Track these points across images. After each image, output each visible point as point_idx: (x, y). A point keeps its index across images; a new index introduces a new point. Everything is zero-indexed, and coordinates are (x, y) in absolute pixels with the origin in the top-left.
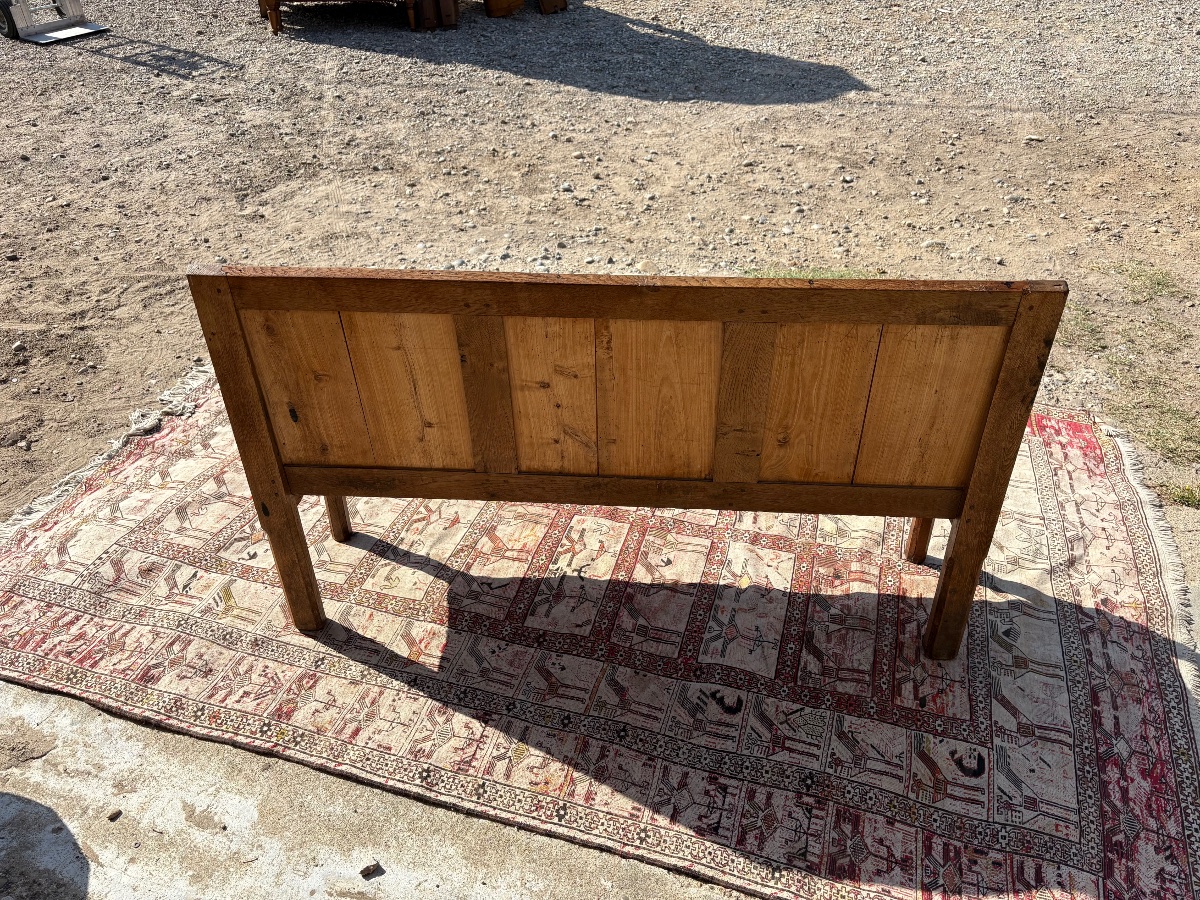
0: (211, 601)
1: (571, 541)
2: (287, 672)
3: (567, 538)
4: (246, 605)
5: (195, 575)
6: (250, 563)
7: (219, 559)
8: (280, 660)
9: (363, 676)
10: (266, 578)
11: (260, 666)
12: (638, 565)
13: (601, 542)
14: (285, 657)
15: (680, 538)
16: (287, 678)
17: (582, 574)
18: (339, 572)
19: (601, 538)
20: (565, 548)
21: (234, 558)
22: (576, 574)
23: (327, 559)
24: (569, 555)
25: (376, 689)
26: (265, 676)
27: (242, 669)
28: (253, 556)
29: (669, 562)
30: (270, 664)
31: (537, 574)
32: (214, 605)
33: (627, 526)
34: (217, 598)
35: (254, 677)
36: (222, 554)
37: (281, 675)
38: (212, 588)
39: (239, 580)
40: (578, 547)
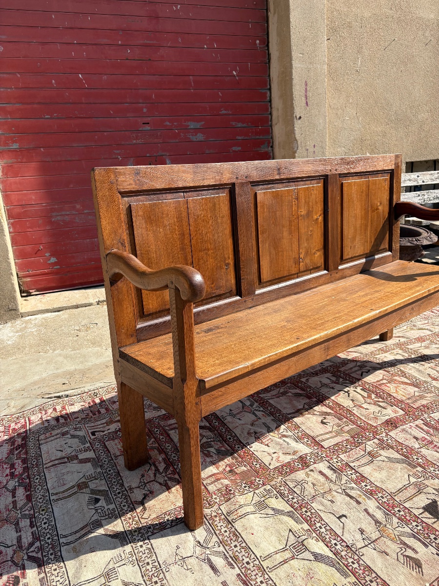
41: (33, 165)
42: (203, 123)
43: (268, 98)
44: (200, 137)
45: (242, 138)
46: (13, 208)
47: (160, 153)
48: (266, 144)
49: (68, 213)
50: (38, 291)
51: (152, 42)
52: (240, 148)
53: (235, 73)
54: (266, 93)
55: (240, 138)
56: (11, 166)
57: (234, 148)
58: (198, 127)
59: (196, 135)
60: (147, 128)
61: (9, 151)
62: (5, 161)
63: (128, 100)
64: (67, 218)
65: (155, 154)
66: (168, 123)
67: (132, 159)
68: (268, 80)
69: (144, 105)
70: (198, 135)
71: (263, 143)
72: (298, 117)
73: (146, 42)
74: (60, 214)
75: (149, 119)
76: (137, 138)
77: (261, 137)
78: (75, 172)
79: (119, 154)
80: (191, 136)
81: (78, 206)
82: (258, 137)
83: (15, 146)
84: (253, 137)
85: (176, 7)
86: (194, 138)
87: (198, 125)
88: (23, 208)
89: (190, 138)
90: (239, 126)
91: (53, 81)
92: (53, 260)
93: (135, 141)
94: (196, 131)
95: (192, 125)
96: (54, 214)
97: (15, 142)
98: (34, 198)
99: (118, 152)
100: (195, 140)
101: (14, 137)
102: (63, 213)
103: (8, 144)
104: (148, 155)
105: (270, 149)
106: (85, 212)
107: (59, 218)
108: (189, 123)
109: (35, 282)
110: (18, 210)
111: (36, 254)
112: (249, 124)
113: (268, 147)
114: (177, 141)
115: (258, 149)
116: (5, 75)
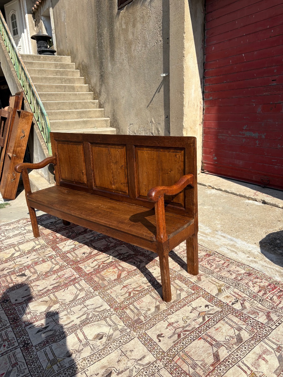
0: (226, 291)
2: (205, 264)
3: (99, 268)
4: (214, 285)
5: (233, 304)
6: (209, 304)
7: (222, 308)
8: (206, 268)
9: (184, 257)
10: (204, 292)
11: (212, 268)
14: (204, 269)
15: (71, 258)
16: (205, 262)
17: (109, 256)
18: (176, 284)
19: (90, 264)
21: (215, 307)
23: (178, 291)
24: (105, 262)
25: (182, 253)
26: (211, 265)
27: (218, 269)
28: (206, 306)
30: (209, 267)
32: (225, 289)
34: (224, 291)
35: (215, 266)
36: (220, 310)
37: (207, 264)
38: (225, 296)
39: (214, 295)
41: (216, 108)
46: (206, 129)
47: (280, 102)
49: (225, 135)
50: (208, 171)
56: (208, 108)
60: (275, 84)
61: (209, 100)
63: (266, 66)
64: (224, 138)
65: (276, 102)
67: (261, 105)
69: (276, 67)
74: (222, 135)
75: (277, 77)
76: (266, 91)
81: (229, 132)
83: (211, 98)
88: (209, 129)
91: (231, 61)
92: (215, 158)
93: (265, 93)
96: (220, 134)
97: (211, 96)
98: (213, 125)
99: (254, 101)
101: (211, 94)
102: (223, 135)
104: (271, 103)
106: (232, 135)
107: (221, 137)
109: (207, 167)
110: (207, 130)
111: (210, 153)
116: (213, 62)
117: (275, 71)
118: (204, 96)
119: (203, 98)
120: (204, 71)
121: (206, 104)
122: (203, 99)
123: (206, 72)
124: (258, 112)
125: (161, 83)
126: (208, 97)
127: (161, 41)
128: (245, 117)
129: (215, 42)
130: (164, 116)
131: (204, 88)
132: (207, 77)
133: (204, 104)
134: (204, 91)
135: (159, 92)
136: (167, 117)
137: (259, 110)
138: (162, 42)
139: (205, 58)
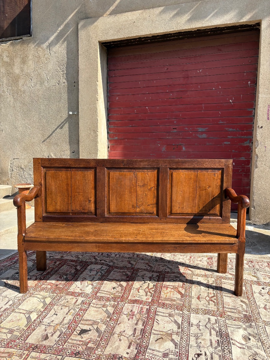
1: (150, 292)
3: (152, 293)
12: (125, 286)
13: (139, 292)
15: (108, 296)
17: (144, 282)
19: (139, 294)
20: (152, 290)
22: (146, 282)
24: (150, 288)
29: (114, 288)
31: (159, 283)
33: (129, 298)
40: (147, 290)
41: (122, 146)
42: (207, 128)
43: (253, 114)
44: (204, 136)
45: (232, 137)
47: (180, 144)
48: (248, 141)
51: (184, 89)
52: (229, 143)
53: (231, 101)
54: (252, 111)
55: (230, 137)
56: (113, 146)
57: (225, 143)
58: (204, 131)
59: (202, 135)
60: (175, 131)
61: (114, 140)
62: (111, 144)
63: (167, 118)
65: (177, 144)
66: (187, 129)
67: (165, 146)
68: (255, 103)
69: (175, 119)
70: (203, 135)
71: (246, 140)
72: (260, 127)
73: (181, 89)
75: (177, 126)
76: (169, 136)
77: (245, 137)
78: (138, 150)
79: (159, 143)
80: (199, 135)
82: (243, 137)
83: (116, 138)
84: (240, 137)
85: (199, 71)
86: (200, 137)
87: (204, 130)
89: (198, 136)
90: (230, 130)
91: (135, 110)
93: (168, 137)
94: (202, 133)
95: (200, 130)
97: (116, 136)
99: (159, 142)
100: (201, 137)
101: (117, 134)
103: (114, 137)
104: (173, 144)
105: (251, 144)
108: (199, 129)
112: (238, 129)
113: (250, 143)
114: (190, 138)
115: (242, 144)
116: (117, 109)
117: (175, 122)
118: (109, 136)
119: (108, 137)
120: (108, 116)
121: (110, 143)
122: (108, 139)
123: (110, 116)
124: (162, 151)
125: (65, 120)
126: (113, 137)
127: (64, 83)
128: (151, 155)
129: (119, 94)
130: (69, 151)
131: (109, 130)
132: (111, 120)
133: (109, 143)
134: (109, 131)
135: (61, 128)
136: (73, 152)
137: (164, 149)
138: (66, 84)
139: (108, 105)
